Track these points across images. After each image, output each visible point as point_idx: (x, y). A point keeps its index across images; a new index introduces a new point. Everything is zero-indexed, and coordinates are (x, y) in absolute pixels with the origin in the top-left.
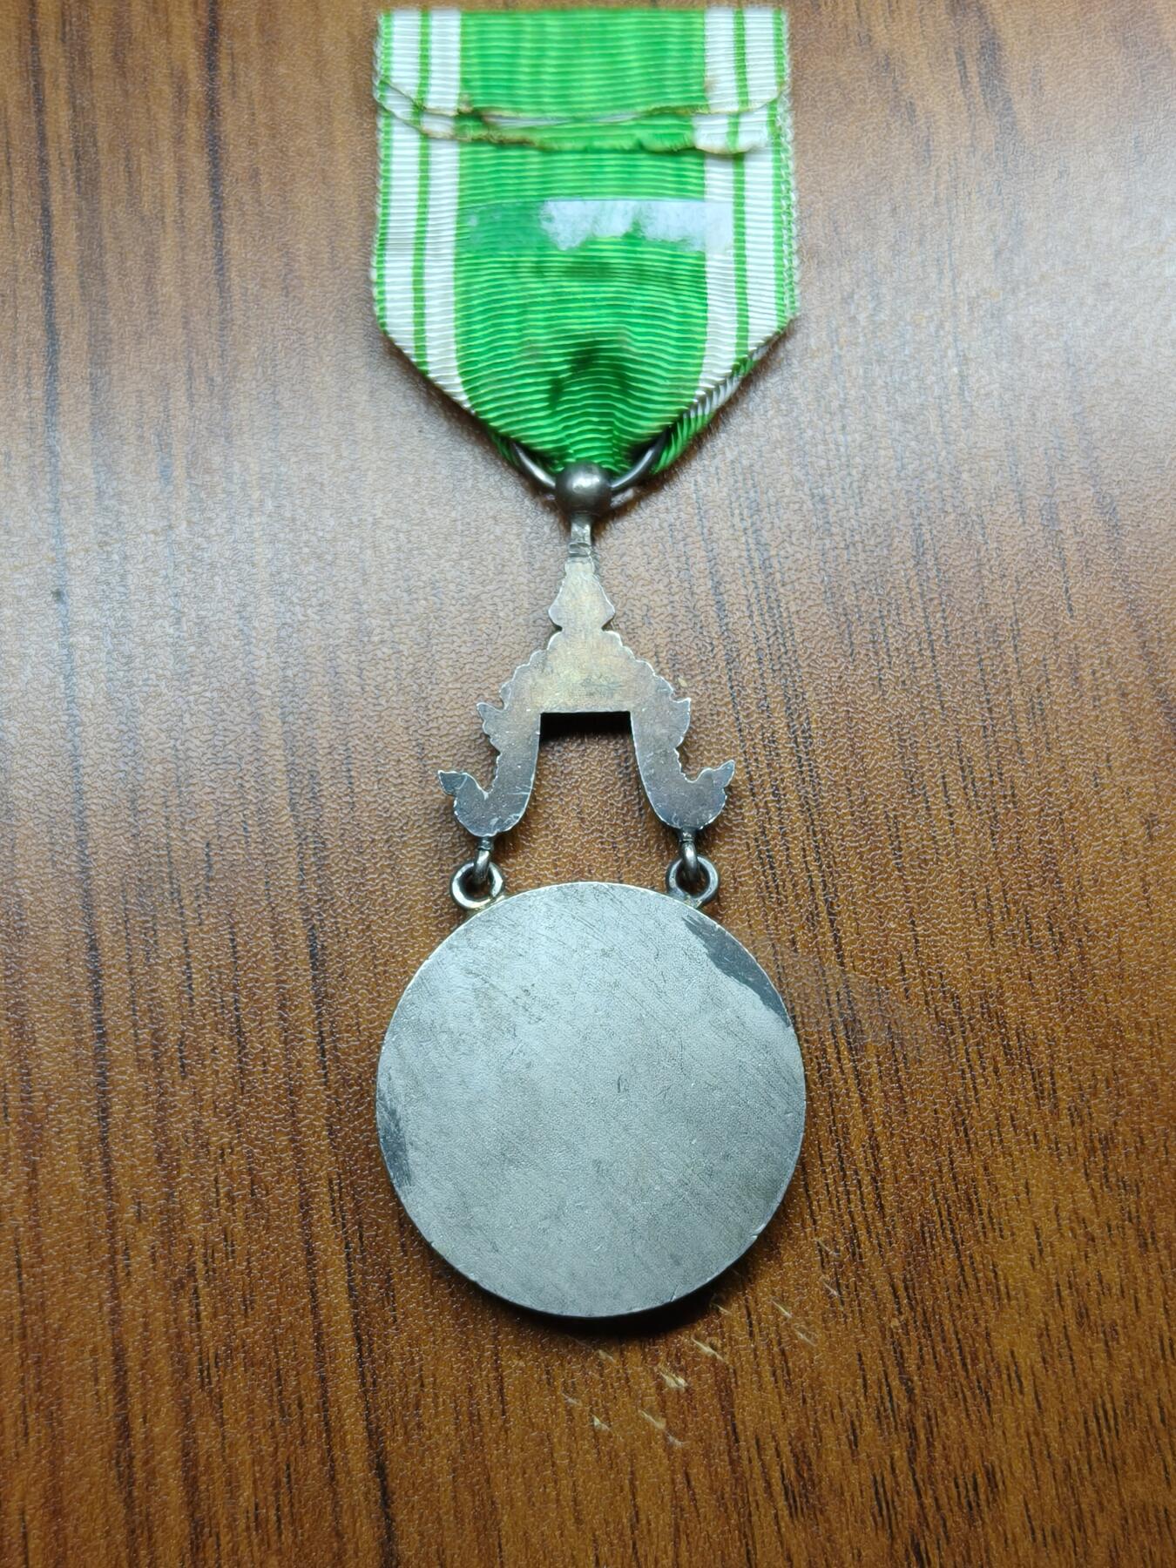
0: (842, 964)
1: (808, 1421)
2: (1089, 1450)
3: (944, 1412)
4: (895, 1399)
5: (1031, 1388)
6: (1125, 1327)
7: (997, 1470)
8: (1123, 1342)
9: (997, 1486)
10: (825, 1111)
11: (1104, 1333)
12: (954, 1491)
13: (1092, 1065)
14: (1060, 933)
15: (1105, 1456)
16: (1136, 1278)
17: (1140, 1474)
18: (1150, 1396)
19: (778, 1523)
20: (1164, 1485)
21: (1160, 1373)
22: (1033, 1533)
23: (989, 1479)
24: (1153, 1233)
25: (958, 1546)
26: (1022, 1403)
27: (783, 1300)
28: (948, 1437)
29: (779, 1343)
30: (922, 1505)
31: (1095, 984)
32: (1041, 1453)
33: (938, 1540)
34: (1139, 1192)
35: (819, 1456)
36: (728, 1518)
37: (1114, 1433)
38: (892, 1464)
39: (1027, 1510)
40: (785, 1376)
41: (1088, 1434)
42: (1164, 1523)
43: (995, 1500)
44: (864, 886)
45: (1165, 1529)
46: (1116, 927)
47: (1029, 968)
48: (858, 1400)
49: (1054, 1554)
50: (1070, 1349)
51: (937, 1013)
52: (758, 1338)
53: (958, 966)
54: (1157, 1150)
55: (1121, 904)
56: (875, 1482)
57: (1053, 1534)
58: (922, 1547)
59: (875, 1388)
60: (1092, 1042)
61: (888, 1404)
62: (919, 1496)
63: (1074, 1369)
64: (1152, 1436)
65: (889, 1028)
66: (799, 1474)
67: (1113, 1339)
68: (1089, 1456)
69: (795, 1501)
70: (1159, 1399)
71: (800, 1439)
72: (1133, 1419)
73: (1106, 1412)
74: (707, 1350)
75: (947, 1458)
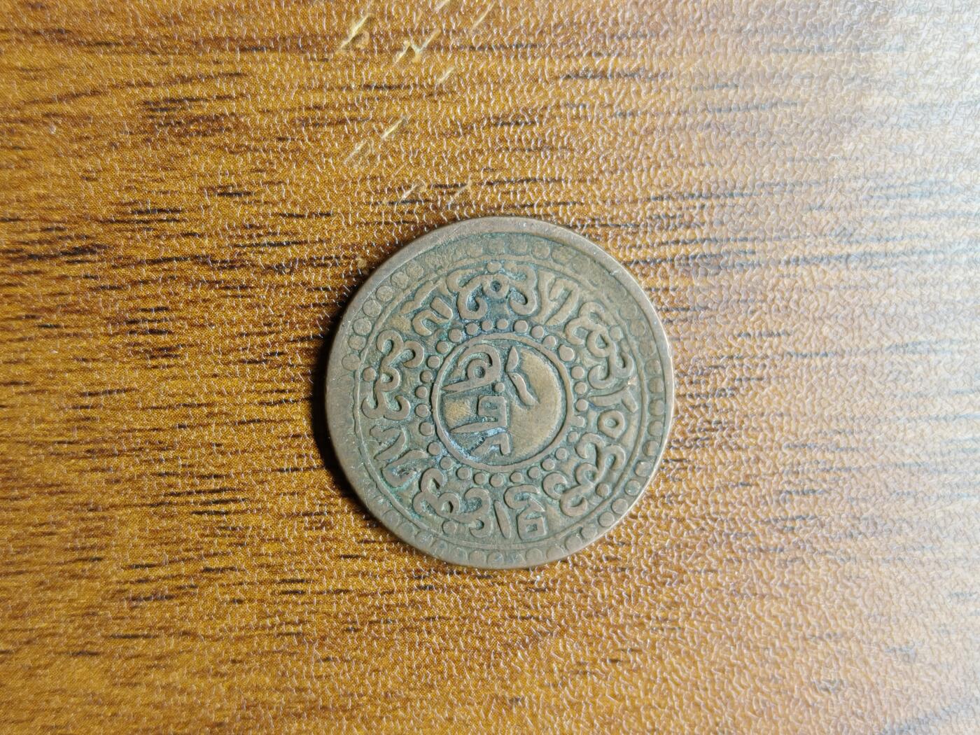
0: (788, 263)
1: (258, 140)
2: (184, 475)
3: (250, 307)
4: (270, 250)
5: (266, 416)
6: (324, 539)
7: (172, 362)
8: (306, 534)
9: (152, 357)
10: (617, 216)
11: (321, 513)
12: (152, 306)
13: (636, 544)
14: (793, 529)
15: (172, 494)
16: (381, 560)
17: (147, 534)
18: (240, 558)
19: (139, 85)
20: (129, 562)
21: (266, 574)
22: (91, 394)
23: (161, 349)
24: (431, 588)
25: (86, 301)
26: (250, 403)
27: (403, 131)
28: (219, 306)
29: (352, 119)
30: (140, 263)
31: (730, 561)
32: (187, 417)
33: (95, 278)
34: (480, 578)
35: (211, 147)
36: (152, 26)
37: (200, 508)
38: (193, 234)
39: (119, 391)
40: (313, 119)
41: (202, 477)
42: (84, 555)
43: (136, 353)
44: (875, 302)
45: (76, 555)
46: (792, 596)
47: (757, 485)
48: (275, 204)
49: (62, 415)
50: (306, 470)
51: (716, 367)
52: (362, 94)
53: (769, 402)
54: (528, 607)
55: (819, 607)
56: (176, 211)
57: (88, 419)
58: (89, 257)
59: (288, 228)
60: (663, 548)
61: (265, 240)
62: (154, 262)
63: (281, 471)
64: (191, 554)
65: (706, 308)
66: (193, 120)
67: (311, 523)
68: (175, 474)
69: (162, 110)
70: (232, 569)
71: (236, 127)
72: (215, 535)
73: (225, 502)
74: (355, 29)
75: (194, 302)
